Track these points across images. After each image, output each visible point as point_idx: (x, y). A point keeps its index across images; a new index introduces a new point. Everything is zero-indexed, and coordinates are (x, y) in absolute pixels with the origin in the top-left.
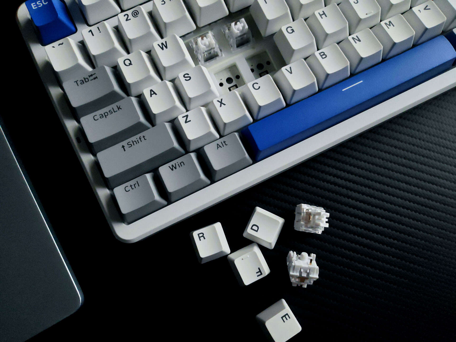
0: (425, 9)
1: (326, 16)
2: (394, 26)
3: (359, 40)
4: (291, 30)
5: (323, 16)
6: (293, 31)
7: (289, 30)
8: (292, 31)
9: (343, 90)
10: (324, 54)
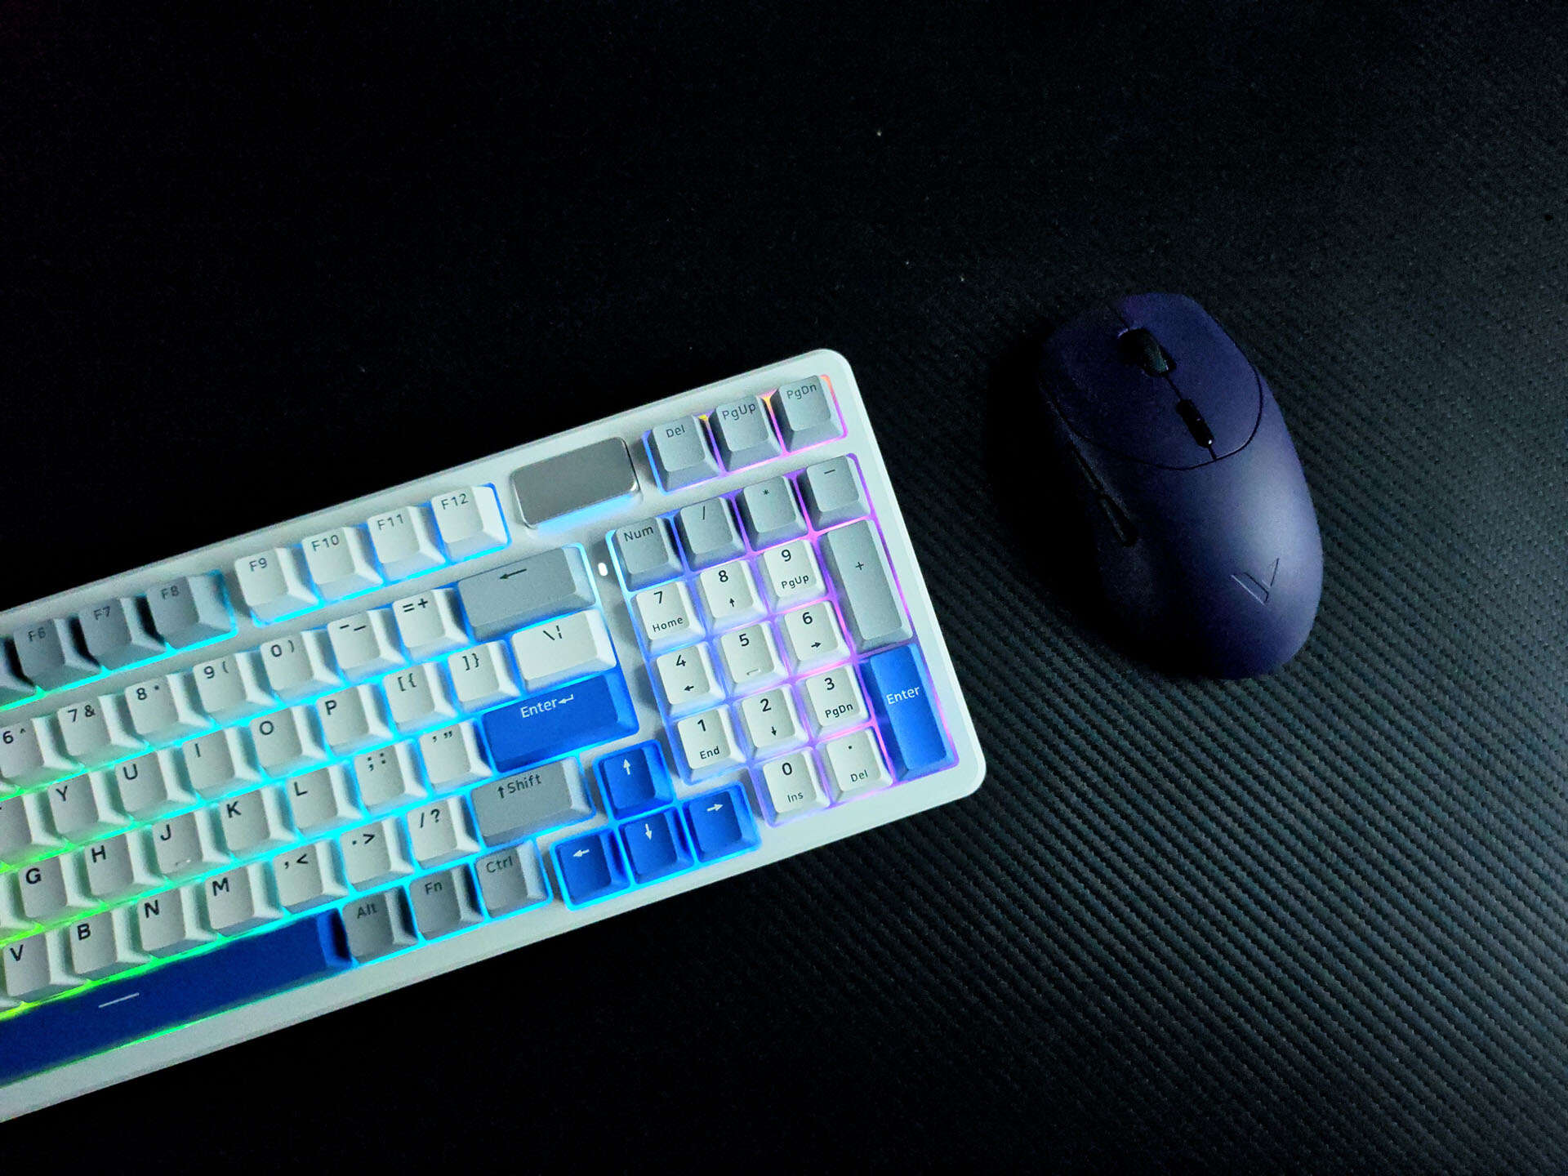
0: (299, 861)
2: (228, 890)
3: (156, 912)
5: (99, 857)
6: (38, 878)
7: (32, 877)
9: (101, 1006)
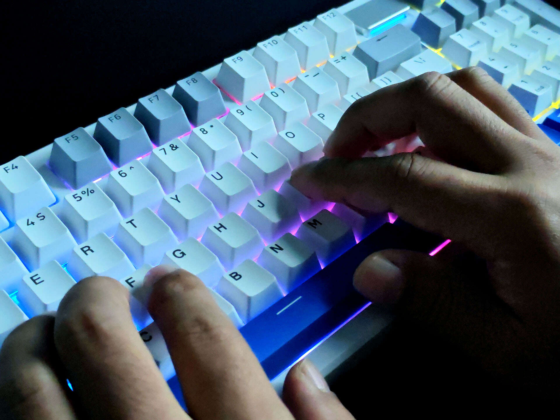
1: (225, 228)
2: (321, 224)
4: (180, 253)
5: (222, 229)
6: (183, 254)
7: (178, 254)
8: (181, 255)
9: (278, 313)
10: (237, 275)
